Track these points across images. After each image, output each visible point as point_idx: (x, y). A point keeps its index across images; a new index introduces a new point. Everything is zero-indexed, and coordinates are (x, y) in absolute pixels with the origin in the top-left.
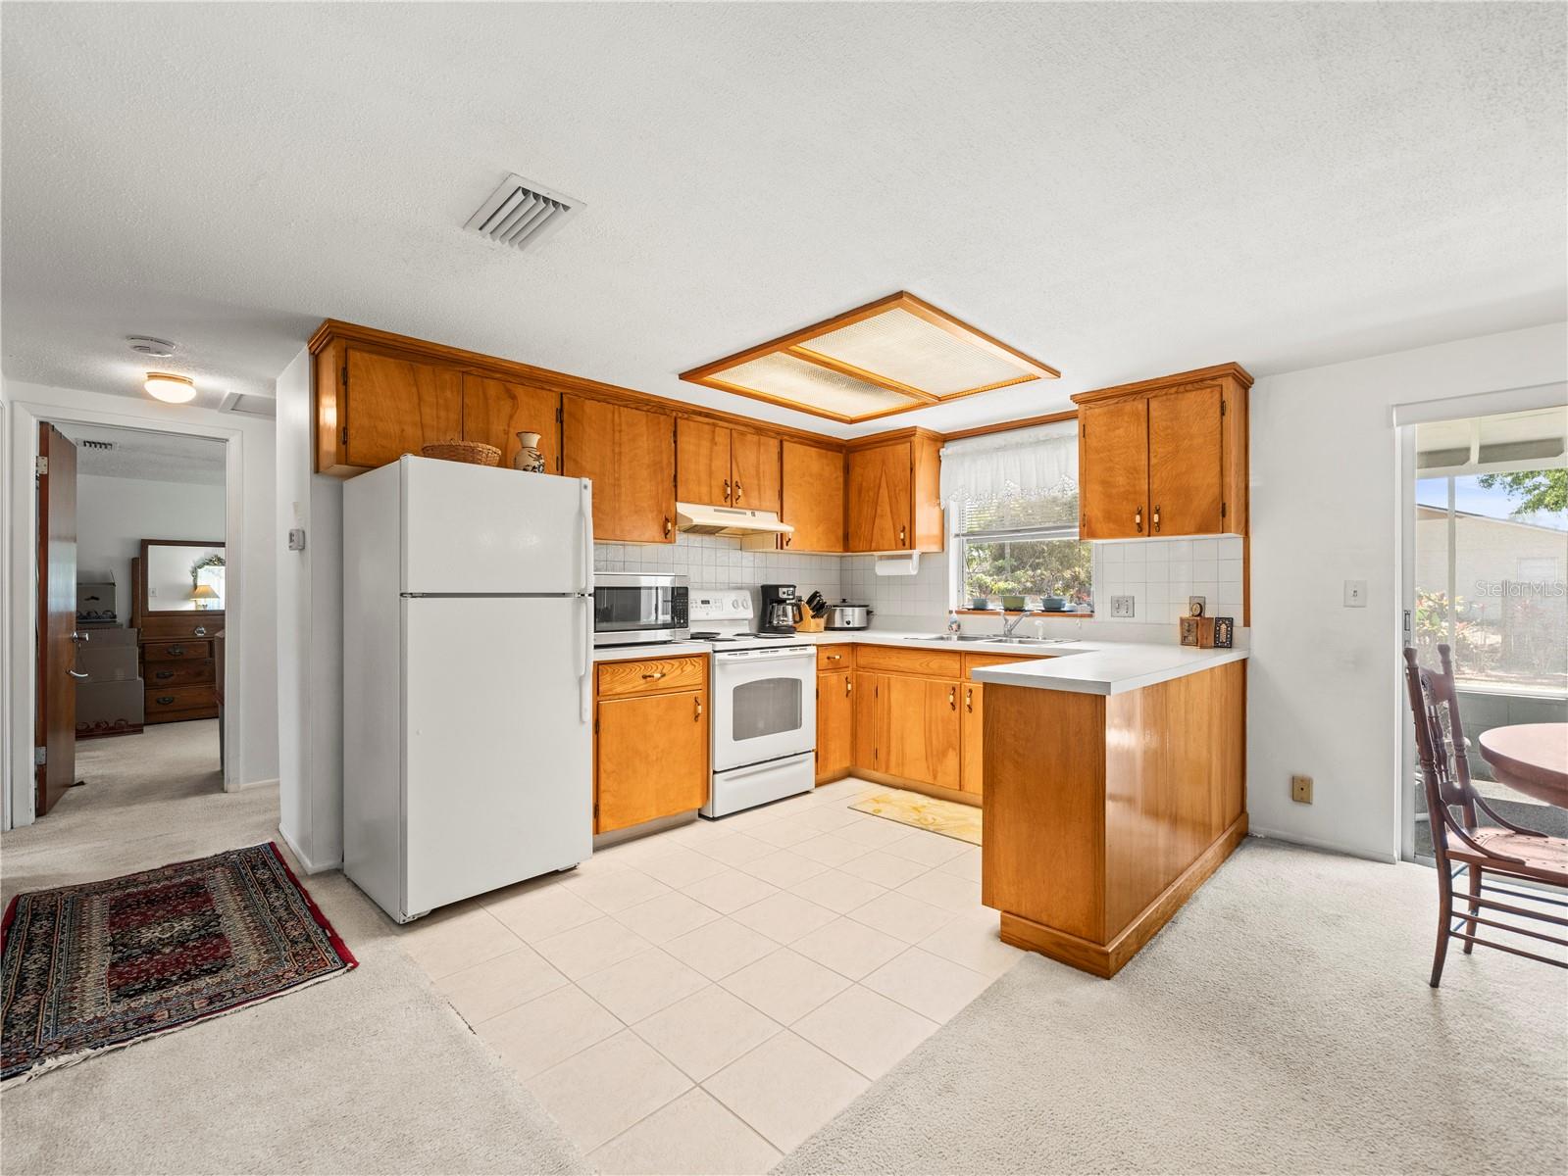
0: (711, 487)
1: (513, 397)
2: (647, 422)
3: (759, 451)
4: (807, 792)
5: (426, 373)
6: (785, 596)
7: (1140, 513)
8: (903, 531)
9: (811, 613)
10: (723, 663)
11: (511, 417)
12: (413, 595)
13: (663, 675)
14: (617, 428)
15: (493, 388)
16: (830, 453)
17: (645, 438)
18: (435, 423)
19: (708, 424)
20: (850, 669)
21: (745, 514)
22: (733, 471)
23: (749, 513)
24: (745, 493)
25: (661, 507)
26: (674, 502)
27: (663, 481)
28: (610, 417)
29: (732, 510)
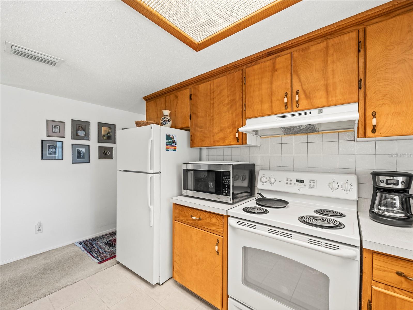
1: (177, 98)
3: (326, 55)
11: (176, 105)
13: (200, 219)
14: (212, 92)
15: (172, 96)
18: (160, 116)
19: (270, 60)
21: (310, 113)
22: (294, 84)
23: (314, 112)
24: (307, 97)
25: (235, 124)
26: (244, 120)
27: (236, 109)
28: (209, 87)
29: (293, 113)
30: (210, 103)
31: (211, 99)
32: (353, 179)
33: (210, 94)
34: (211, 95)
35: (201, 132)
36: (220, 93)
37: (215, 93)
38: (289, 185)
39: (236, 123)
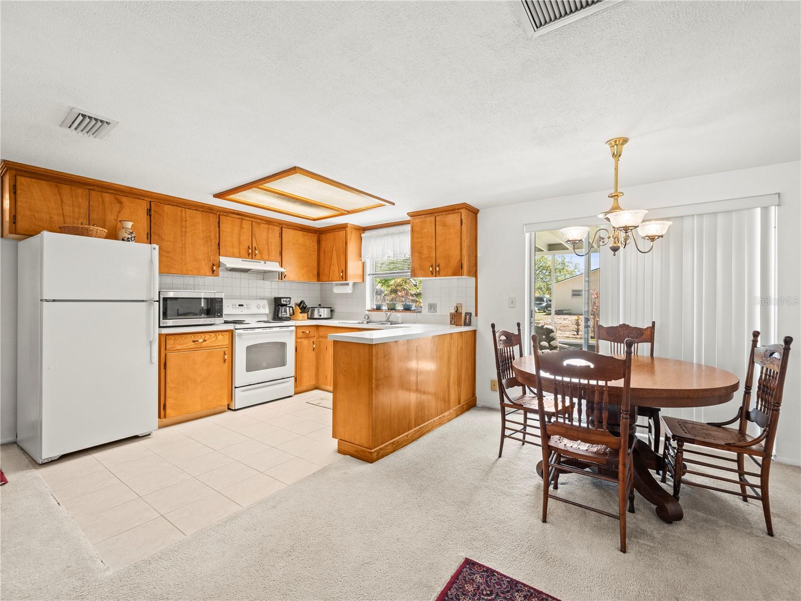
0: (240, 249)
1: (121, 203)
2: (202, 217)
3: (268, 232)
4: (290, 396)
5: (66, 189)
6: (285, 303)
7: (432, 266)
8: (342, 272)
9: (300, 311)
10: (240, 335)
11: (119, 212)
12: (46, 301)
13: (205, 341)
14: (184, 219)
15: (108, 198)
16: (310, 234)
17: (201, 224)
18: (72, 215)
19: (238, 218)
20: (316, 338)
21: (260, 262)
22: (253, 242)
23: (262, 262)
24: (260, 252)
25: (210, 258)
26: (218, 256)
27: (211, 246)
28: (179, 213)
29: (252, 260)
30: (181, 230)
31: (182, 227)
33: (180, 221)
34: (182, 223)
35: (168, 257)
36: (194, 225)
37: (187, 222)
38: (235, 308)
39: (212, 258)
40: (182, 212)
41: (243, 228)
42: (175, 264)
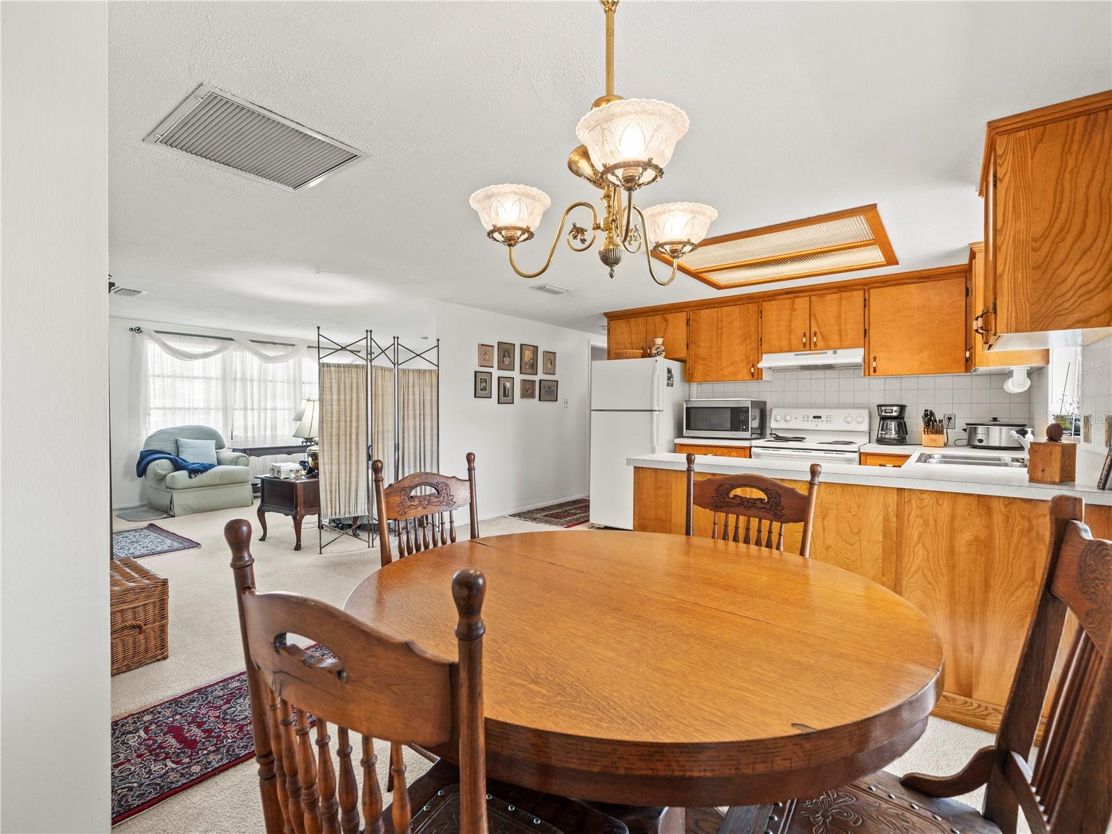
0: (790, 339)
1: (666, 320)
2: (740, 311)
3: (840, 305)
12: (593, 410)
14: (719, 320)
15: (658, 319)
17: (738, 321)
18: (636, 341)
21: (826, 353)
22: (812, 325)
23: (830, 352)
24: (824, 338)
25: (749, 359)
26: (760, 355)
27: (750, 343)
28: (715, 315)
29: (810, 352)
30: (717, 333)
31: (718, 329)
32: (865, 413)
33: (716, 323)
34: (718, 324)
35: (704, 364)
36: (731, 323)
37: (723, 322)
38: (806, 421)
39: (751, 357)
40: (718, 312)
41: (795, 310)
42: (710, 371)
